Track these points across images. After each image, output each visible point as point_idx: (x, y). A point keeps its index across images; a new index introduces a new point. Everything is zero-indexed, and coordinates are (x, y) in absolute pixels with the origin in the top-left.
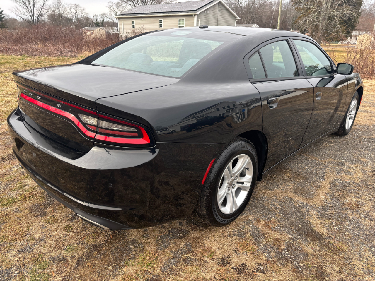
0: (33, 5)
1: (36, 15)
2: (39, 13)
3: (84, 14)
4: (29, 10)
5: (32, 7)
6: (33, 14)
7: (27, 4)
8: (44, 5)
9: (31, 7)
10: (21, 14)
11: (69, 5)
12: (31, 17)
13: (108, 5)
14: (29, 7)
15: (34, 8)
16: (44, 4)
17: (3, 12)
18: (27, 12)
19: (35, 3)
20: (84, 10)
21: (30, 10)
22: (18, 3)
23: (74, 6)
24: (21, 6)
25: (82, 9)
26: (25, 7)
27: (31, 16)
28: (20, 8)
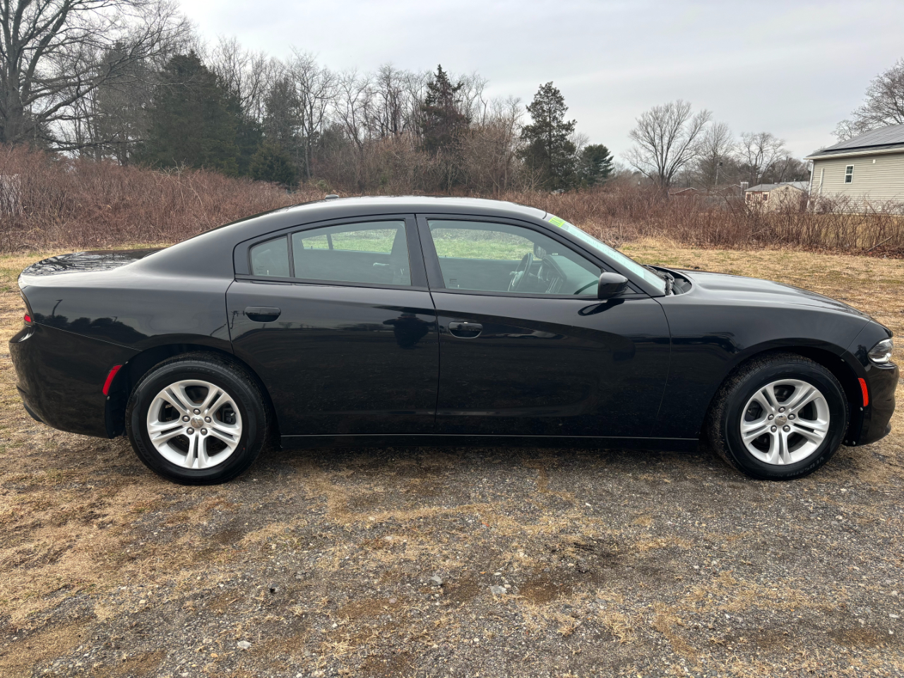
0: (668, 144)
1: (669, 164)
2: (677, 158)
3: (779, 154)
4: (658, 153)
5: (665, 148)
6: (664, 160)
7: (657, 141)
8: (692, 140)
9: (662, 147)
10: (641, 162)
11: (748, 136)
12: (660, 168)
13: (835, 130)
14: (659, 148)
15: (668, 148)
16: (690, 140)
17: (613, 159)
18: (653, 157)
19: (672, 138)
20: (780, 145)
21: (660, 153)
22: (640, 140)
23: (758, 137)
24: (644, 146)
25: (778, 142)
26: (652, 148)
27: (658, 165)
28: (642, 151)
